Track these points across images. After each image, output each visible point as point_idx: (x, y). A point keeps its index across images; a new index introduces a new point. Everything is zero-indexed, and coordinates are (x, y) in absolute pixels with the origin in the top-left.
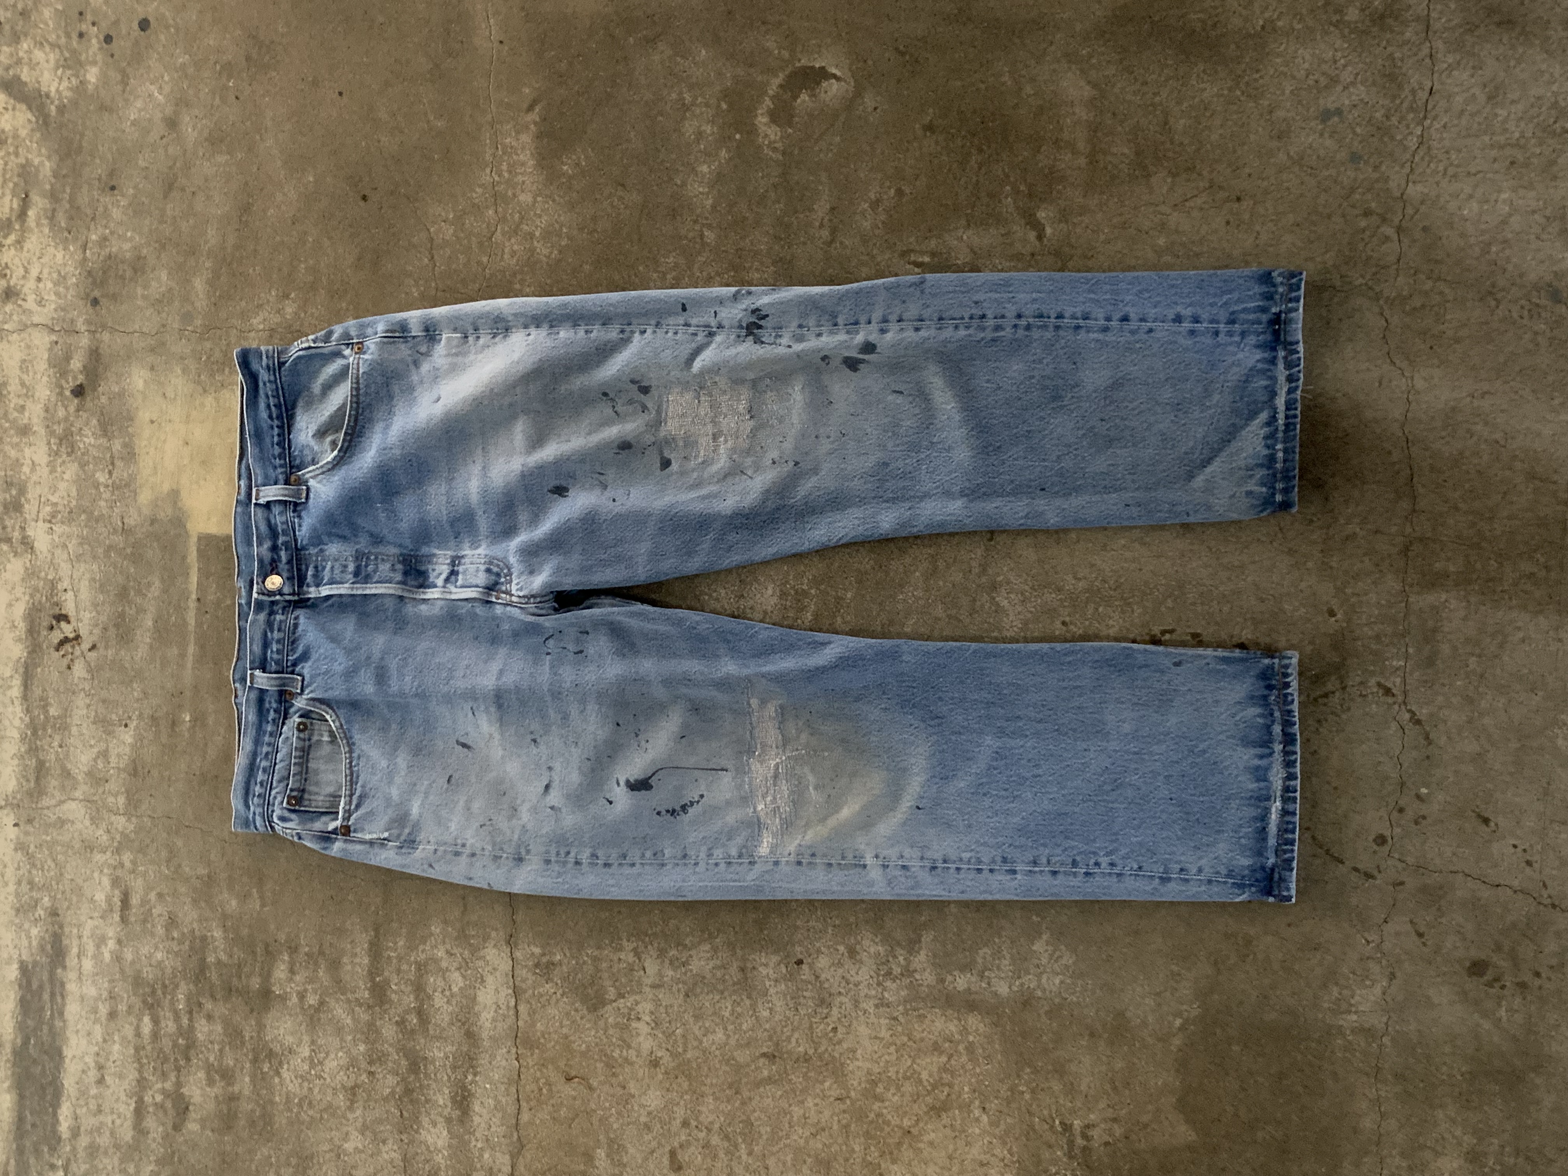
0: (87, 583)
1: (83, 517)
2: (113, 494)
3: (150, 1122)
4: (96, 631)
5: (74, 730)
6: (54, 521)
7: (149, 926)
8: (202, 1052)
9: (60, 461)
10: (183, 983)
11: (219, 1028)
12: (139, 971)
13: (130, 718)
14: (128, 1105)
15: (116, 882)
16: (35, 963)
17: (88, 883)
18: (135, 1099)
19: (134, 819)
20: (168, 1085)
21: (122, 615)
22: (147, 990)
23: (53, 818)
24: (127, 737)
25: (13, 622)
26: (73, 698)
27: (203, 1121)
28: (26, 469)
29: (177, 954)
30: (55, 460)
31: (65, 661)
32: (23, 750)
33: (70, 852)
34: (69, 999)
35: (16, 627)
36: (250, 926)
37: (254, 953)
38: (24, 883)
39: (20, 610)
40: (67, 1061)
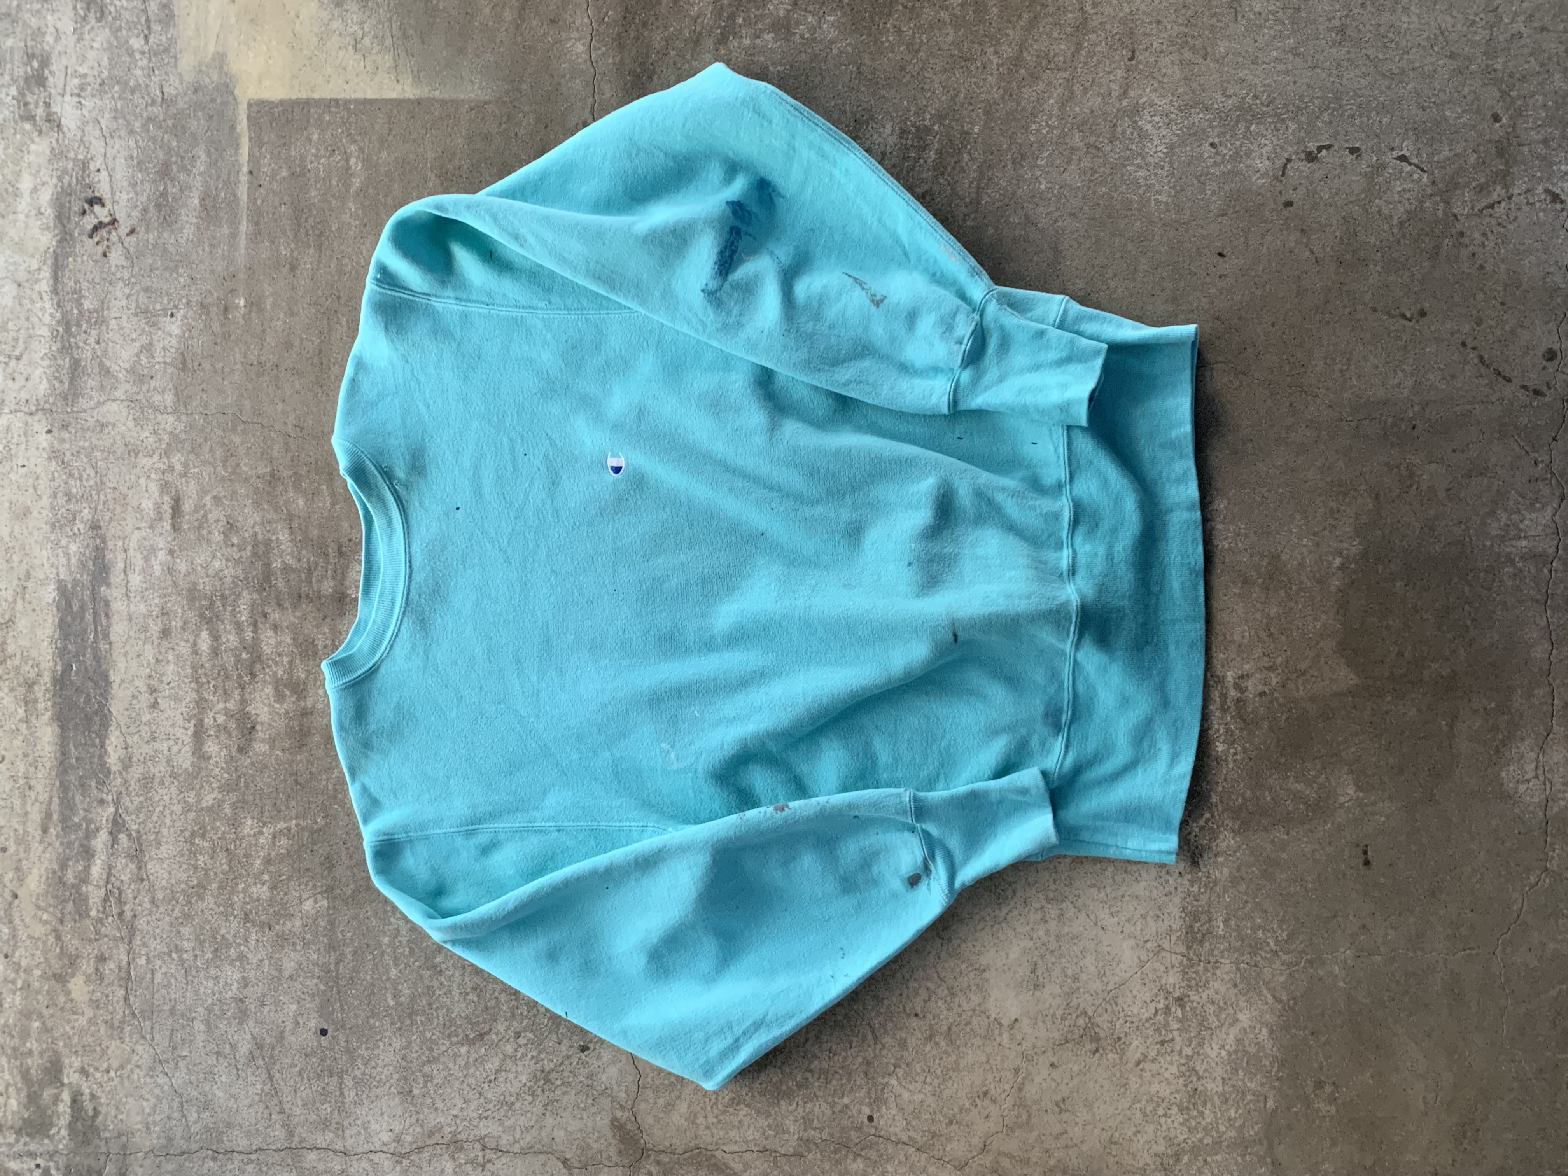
0: (123, 161)
1: (117, 88)
2: (150, 61)
3: (211, 747)
4: (136, 214)
5: (113, 323)
6: (82, 94)
7: (204, 532)
8: (269, 667)
9: (88, 27)
10: (245, 593)
11: (288, 640)
12: (195, 584)
13: (176, 307)
14: (186, 729)
15: (165, 487)
16: (76, 583)
17: (133, 491)
18: (193, 722)
19: (183, 417)
20: (231, 705)
21: (164, 194)
22: (203, 603)
23: (91, 422)
24: (174, 327)
25: (39, 208)
26: (111, 289)
27: (272, 741)
28: (50, 39)
29: (238, 562)
30: (83, 26)
31: (100, 249)
32: (54, 348)
33: (111, 457)
34: (115, 618)
35: (41, 214)
36: (321, 526)
37: (326, 555)
38: (60, 495)
39: (46, 196)
40: (115, 686)
